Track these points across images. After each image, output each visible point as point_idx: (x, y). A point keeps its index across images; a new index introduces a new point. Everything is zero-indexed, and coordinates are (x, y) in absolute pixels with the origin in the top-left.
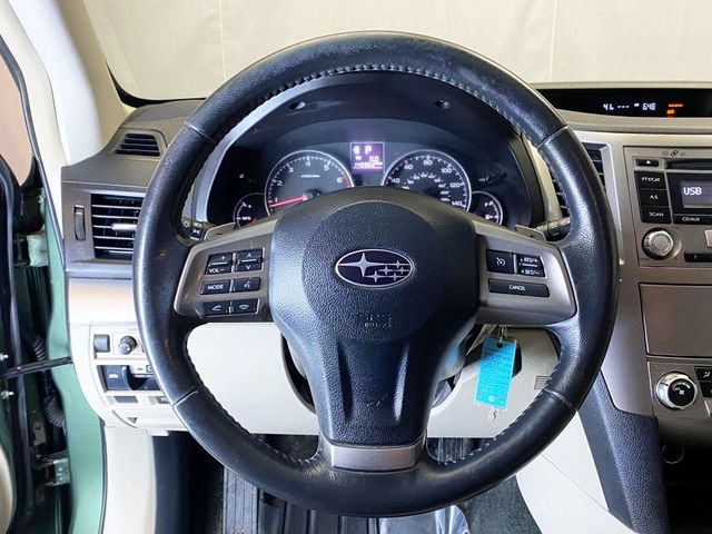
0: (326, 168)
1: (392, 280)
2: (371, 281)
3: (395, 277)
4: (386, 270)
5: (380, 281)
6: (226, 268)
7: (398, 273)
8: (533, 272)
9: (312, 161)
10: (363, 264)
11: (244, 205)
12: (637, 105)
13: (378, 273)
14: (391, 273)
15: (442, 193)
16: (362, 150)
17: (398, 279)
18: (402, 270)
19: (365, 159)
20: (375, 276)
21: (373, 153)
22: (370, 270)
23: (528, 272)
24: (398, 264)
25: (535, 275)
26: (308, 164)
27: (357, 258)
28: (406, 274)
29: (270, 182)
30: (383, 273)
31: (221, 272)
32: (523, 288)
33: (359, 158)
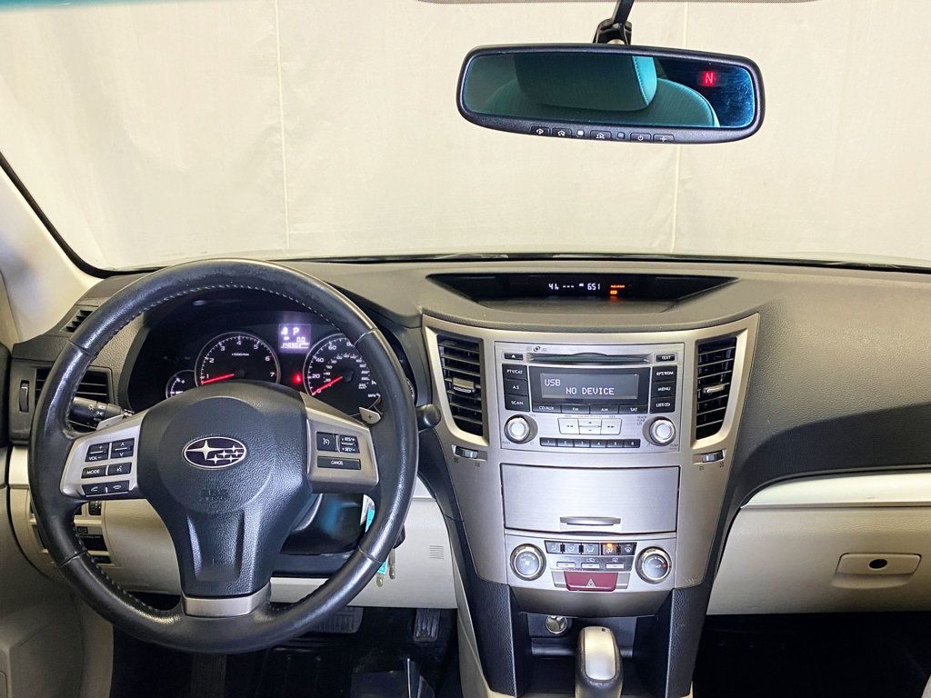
0: (256, 347)
1: (229, 462)
2: (212, 463)
3: (231, 459)
4: (224, 454)
5: (219, 463)
6: (104, 456)
7: (234, 456)
8: (350, 449)
9: (243, 341)
10: (206, 449)
11: (178, 380)
12: (581, 285)
13: (218, 456)
14: (228, 456)
15: (363, 372)
16: (291, 331)
17: (233, 461)
18: (237, 454)
19: (293, 339)
20: (216, 459)
21: (300, 334)
22: (211, 455)
23: (347, 450)
24: (234, 449)
25: (352, 452)
26: (239, 343)
27: (201, 445)
28: (239, 456)
29: (202, 359)
30: (222, 457)
31: (99, 460)
32: (341, 463)
33: (286, 338)
